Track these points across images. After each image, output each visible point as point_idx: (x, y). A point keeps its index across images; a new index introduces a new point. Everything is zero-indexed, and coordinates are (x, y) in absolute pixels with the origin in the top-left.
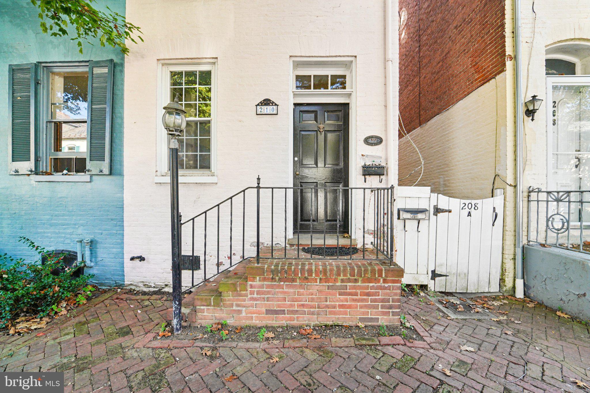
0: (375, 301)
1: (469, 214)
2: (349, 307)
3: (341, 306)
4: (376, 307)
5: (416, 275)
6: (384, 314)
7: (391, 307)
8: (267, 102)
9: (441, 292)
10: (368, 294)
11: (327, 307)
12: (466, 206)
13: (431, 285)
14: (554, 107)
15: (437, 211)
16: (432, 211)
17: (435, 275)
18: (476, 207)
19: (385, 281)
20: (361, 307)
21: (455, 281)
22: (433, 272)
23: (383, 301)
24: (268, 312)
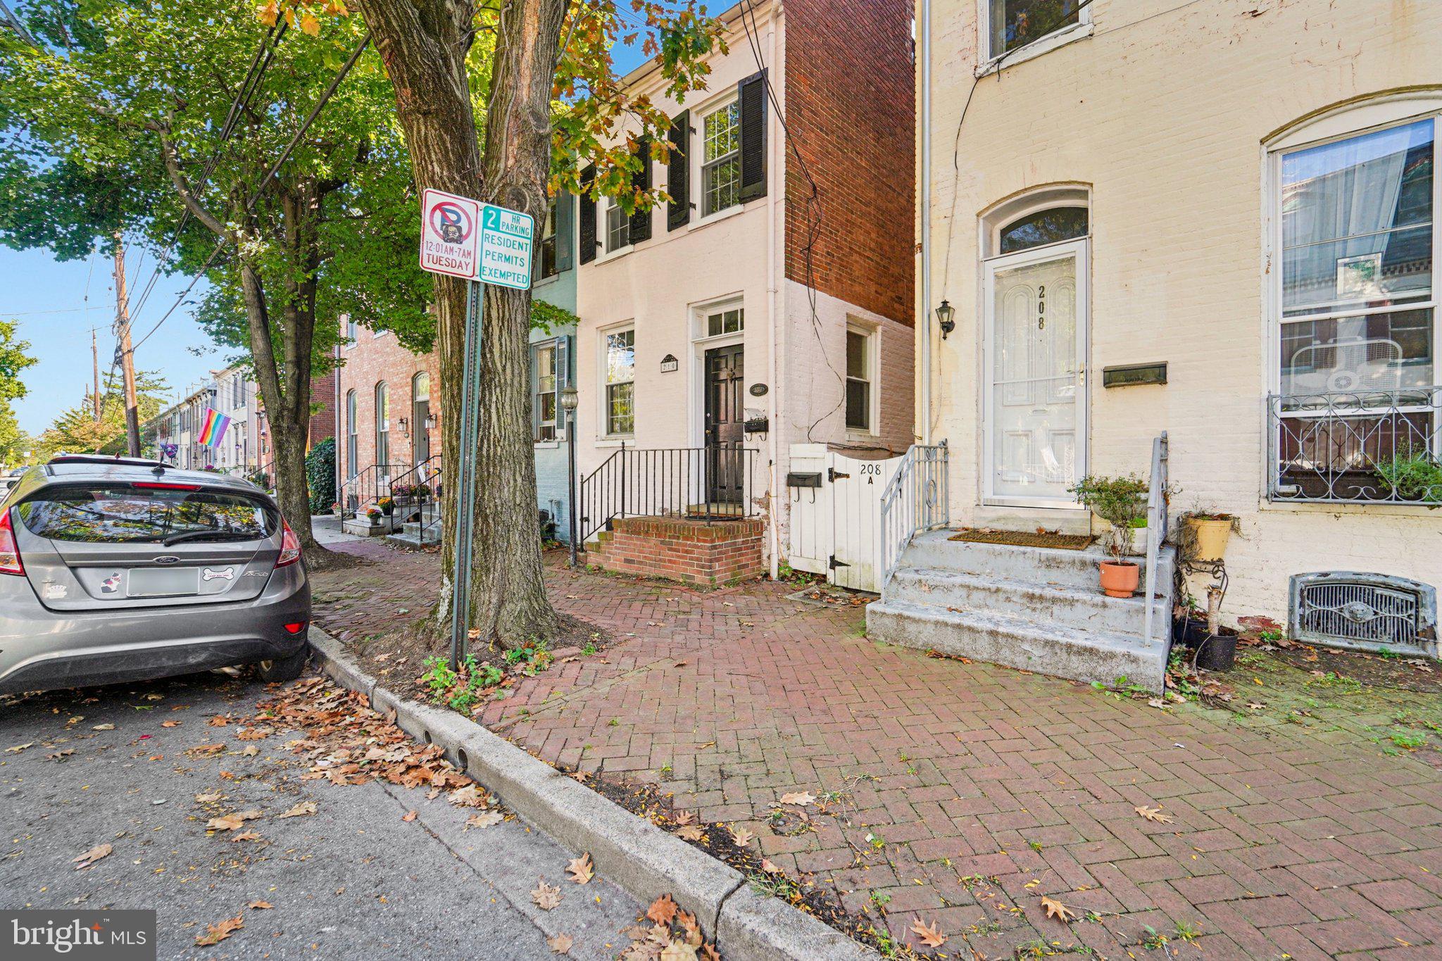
0: (691, 559)
1: (870, 481)
2: (674, 562)
3: (670, 561)
4: (692, 565)
5: (813, 561)
6: (699, 572)
7: (703, 567)
8: (669, 358)
9: (844, 588)
10: (687, 552)
11: (660, 560)
12: (866, 470)
13: (831, 575)
14: (1041, 296)
15: (833, 476)
16: (826, 476)
17: (834, 563)
18: (878, 471)
19: (698, 540)
20: (683, 563)
21: (858, 574)
22: (832, 558)
23: (698, 559)
24: (627, 561)
